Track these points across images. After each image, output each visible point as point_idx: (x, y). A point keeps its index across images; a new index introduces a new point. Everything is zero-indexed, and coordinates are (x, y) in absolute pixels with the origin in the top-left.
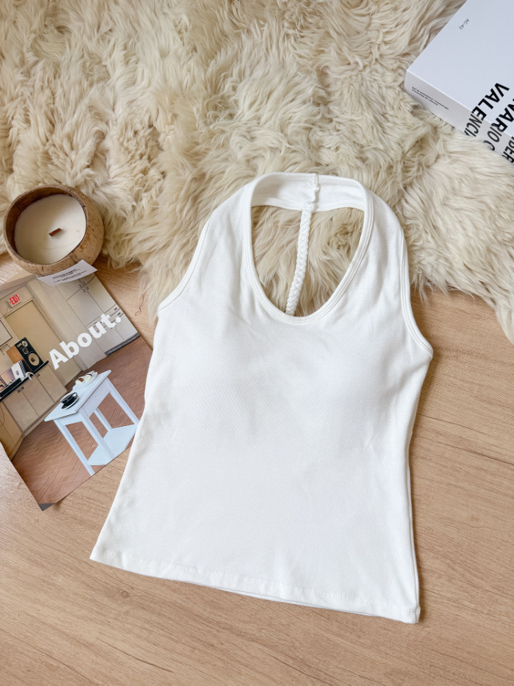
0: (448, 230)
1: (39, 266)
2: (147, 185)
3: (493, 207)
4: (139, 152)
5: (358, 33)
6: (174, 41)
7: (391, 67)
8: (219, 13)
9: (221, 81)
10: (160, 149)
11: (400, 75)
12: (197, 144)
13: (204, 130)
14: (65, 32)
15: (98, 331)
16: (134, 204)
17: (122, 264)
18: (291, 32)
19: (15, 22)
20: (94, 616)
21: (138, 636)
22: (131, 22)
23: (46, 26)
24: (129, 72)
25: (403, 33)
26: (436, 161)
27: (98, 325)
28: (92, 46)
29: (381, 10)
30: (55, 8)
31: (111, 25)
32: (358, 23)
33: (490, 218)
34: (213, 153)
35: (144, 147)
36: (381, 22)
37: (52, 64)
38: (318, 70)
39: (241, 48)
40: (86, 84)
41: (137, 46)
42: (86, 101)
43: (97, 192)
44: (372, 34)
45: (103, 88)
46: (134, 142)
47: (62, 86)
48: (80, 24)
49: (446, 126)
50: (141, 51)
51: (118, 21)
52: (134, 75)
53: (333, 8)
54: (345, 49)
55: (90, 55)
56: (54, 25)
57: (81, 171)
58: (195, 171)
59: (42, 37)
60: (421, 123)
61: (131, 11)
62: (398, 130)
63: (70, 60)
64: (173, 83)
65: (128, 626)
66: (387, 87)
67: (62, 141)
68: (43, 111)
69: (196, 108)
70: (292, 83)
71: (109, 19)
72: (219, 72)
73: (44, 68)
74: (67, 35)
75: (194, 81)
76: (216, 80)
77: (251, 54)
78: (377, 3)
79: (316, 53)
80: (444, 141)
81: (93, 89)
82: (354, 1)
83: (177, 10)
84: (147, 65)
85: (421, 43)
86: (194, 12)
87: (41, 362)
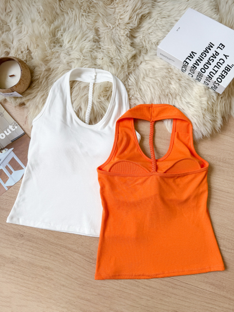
0: (145, 90)
3: (161, 82)
5: (110, 15)
6: (37, 16)
7: (122, 28)
8: (55, 6)
9: (56, 32)
10: (32, 58)
12: (47, 56)
13: (49, 51)
18: (84, 14)
20: (9, 246)
22: (19, 8)
24: (19, 28)
25: (127, 15)
26: (141, 64)
28: (3, 17)
29: (119, 6)
31: (11, 9)
32: (110, 11)
34: (53, 60)
36: (119, 11)
38: (95, 29)
39: (64, 20)
40: (0, 32)
41: (22, 18)
42: (1, 39)
44: (116, 15)
45: (8, 34)
46: (21, 55)
50: (23, 20)
51: (13, 7)
52: (21, 29)
53: (100, 5)
54: (105, 21)
55: (2, 21)
58: (46, 67)
60: (134, 49)
61: (19, 4)
62: (125, 52)
64: (36, 32)
66: (121, 36)
69: (46, 42)
70: (84, 33)
71: (10, 7)
72: (55, 28)
75: (45, 32)
76: (54, 32)
77: (68, 22)
78: (117, 3)
79: (94, 22)
80: (143, 56)
81: (4, 35)
82: (108, 3)
83: (38, 4)
84: (26, 25)
85: (134, 19)
86: (45, 5)
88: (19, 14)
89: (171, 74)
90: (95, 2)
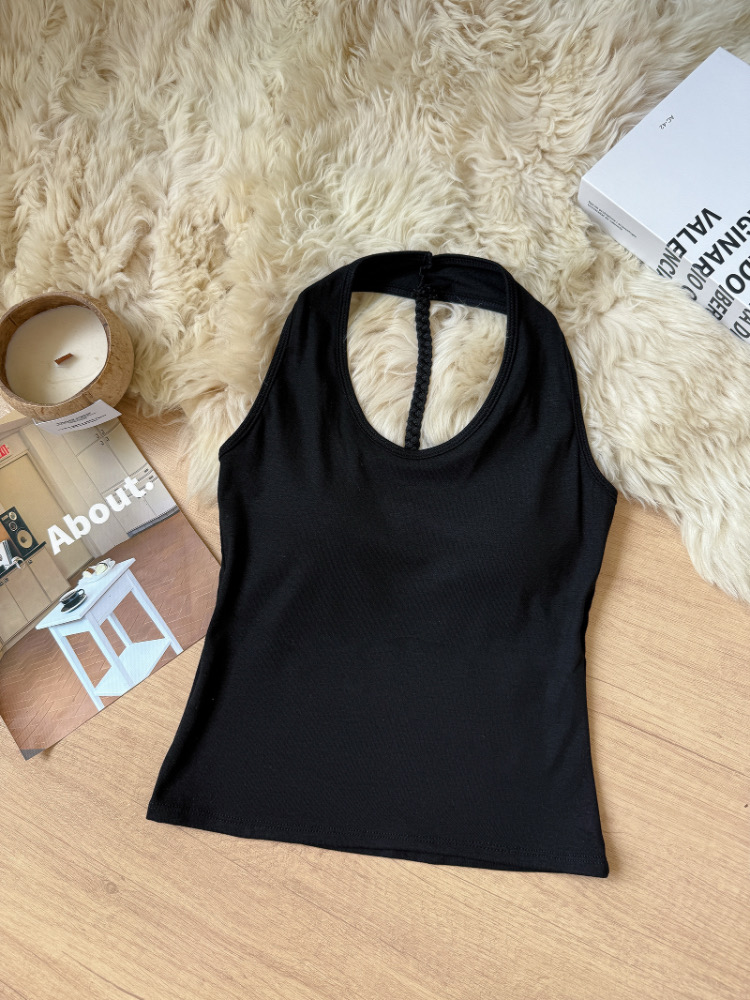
0: (623, 404)
1: (37, 407)
2: (203, 304)
3: (687, 380)
4: (195, 257)
5: (521, 119)
6: (261, 106)
7: (562, 168)
8: (328, 73)
9: (320, 167)
10: (227, 255)
11: (573, 183)
14: (110, 80)
15: (119, 502)
16: (182, 329)
17: (158, 412)
19: (40, 59)
20: (62, 919)
21: (125, 955)
22: (204, 74)
23: (83, 68)
24: (194, 143)
25: (582, 126)
26: (613, 306)
27: (120, 493)
28: (145, 101)
29: (556, 90)
30: (100, 44)
31: (175, 75)
32: (521, 104)
33: (682, 394)
35: (203, 250)
36: (553, 107)
37: (86, 122)
38: (459, 162)
39: (355, 122)
40: (131, 154)
41: (209, 107)
42: (129, 177)
43: (132, 307)
44: (540, 123)
45: (155, 161)
46: (190, 242)
47: (97, 154)
48: (133, 69)
49: (633, 260)
50: (213, 115)
51: (186, 71)
52: (200, 148)
53: (489, 81)
54: (501, 137)
55: (142, 113)
56: (96, 68)
57: (111, 276)
59: (76, 84)
61: (206, 59)
63: (113, 118)
64: (253, 164)
65: (110, 937)
66: (554, 196)
67: (89, 231)
68: (65, 186)
69: (281, 200)
71: (173, 67)
72: (318, 153)
73: (74, 127)
74: (112, 83)
76: (312, 166)
78: (550, 80)
80: (626, 279)
81: (140, 163)
82: (519, 74)
83: (270, 64)
84: (220, 136)
85: (606, 142)
86: (293, 70)
87: (35, 543)
88: (200, 94)
89: (728, 360)
90: (471, 68)
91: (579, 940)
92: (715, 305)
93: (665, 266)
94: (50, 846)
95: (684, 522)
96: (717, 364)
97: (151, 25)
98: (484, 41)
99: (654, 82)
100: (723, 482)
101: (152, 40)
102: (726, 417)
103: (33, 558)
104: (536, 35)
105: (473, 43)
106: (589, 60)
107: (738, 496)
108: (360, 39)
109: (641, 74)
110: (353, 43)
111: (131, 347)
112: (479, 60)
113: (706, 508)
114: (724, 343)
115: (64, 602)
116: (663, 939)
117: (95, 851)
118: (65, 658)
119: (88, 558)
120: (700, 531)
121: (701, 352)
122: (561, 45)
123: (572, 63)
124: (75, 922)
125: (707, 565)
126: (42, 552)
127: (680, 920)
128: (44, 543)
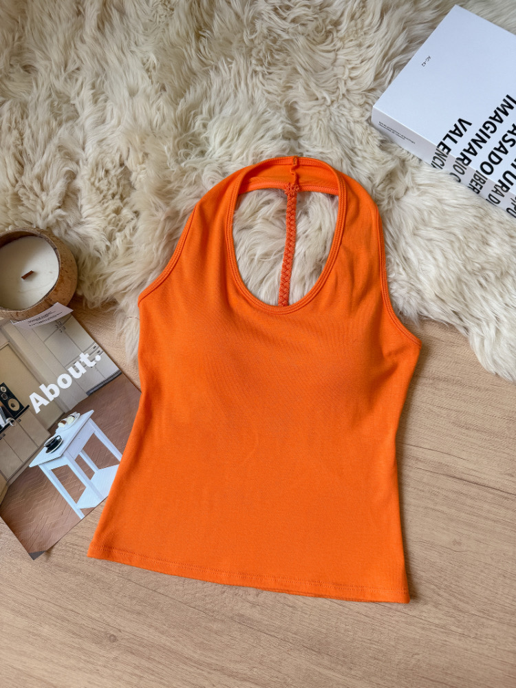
0: (419, 261)
1: (13, 312)
2: (120, 224)
3: (461, 238)
4: (111, 192)
5: (325, 69)
6: (142, 79)
7: (357, 102)
8: (187, 51)
9: (191, 119)
10: (132, 188)
11: (367, 110)
12: (169, 182)
13: (174, 168)
14: (32, 72)
15: (78, 371)
16: (108, 243)
17: (98, 304)
18: (258, 69)
21: (129, 683)
22: (98, 60)
23: (11, 65)
24: (99, 111)
25: (368, 70)
26: (405, 193)
27: (78, 365)
28: (59, 85)
29: (346, 46)
30: (20, 47)
31: (78, 64)
32: (324, 59)
33: (459, 249)
34: (185, 191)
35: (116, 186)
36: (346, 58)
37: (19, 104)
38: (286, 106)
39: (210, 86)
40: (54, 124)
41: (105, 85)
42: (55, 141)
43: (71, 233)
44: (338, 70)
45: (72, 127)
46: (105, 182)
47: (30, 127)
48: (47, 63)
49: (414, 159)
50: (109, 90)
51: (85, 59)
52: (103, 114)
53: (299, 45)
54: (312, 85)
55: (58, 93)
56: (20, 65)
57: (52, 212)
58: (168, 209)
59: (8, 78)
60: (389, 157)
61: (98, 50)
62: (368, 165)
63: (38, 100)
64: (143, 121)
65: (116, 672)
66: (354, 122)
67: (32, 182)
68: (11, 152)
69: (167, 147)
70: (262, 120)
71: (76, 58)
72: (189, 110)
73: (11, 109)
74: (33, 75)
75: (164, 120)
76: (186, 118)
77: (220, 91)
78: (341, 39)
79: (284, 89)
80: (412, 173)
81: (62, 129)
82: (319, 37)
83: (144, 48)
84: (116, 104)
85: (386, 79)
86: (161, 50)
87: (21, 406)
89: (487, 221)
90: (286, 37)
91: (437, 625)
92: (474, 184)
93: (437, 161)
94: (66, 616)
95: (471, 334)
96: (481, 225)
97: (55, 29)
98: (292, 17)
99: (413, 34)
100: (495, 304)
101: (58, 40)
102: (491, 260)
103: (21, 417)
104: (327, 9)
105: (285, 19)
106: (367, 22)
107: (505, 313)
108: (205, 24)
109: (404, 29)
110: (201, 27)
111: (74, 262)
112: (290, 30)
113: (485, 324)
114: (484, 210)
115: (47, 446)
116: (492, 617)
117: (98, 615)
118: (52, 485)
119: (61, 413)
120: (483, 339)
121: (468, 217)
122: (346, 14)
123: (356, 26)
124: (90, 666)
125: (490, 362)
126: (28, 412)
127: (502, 603)
128: (28, 406)
